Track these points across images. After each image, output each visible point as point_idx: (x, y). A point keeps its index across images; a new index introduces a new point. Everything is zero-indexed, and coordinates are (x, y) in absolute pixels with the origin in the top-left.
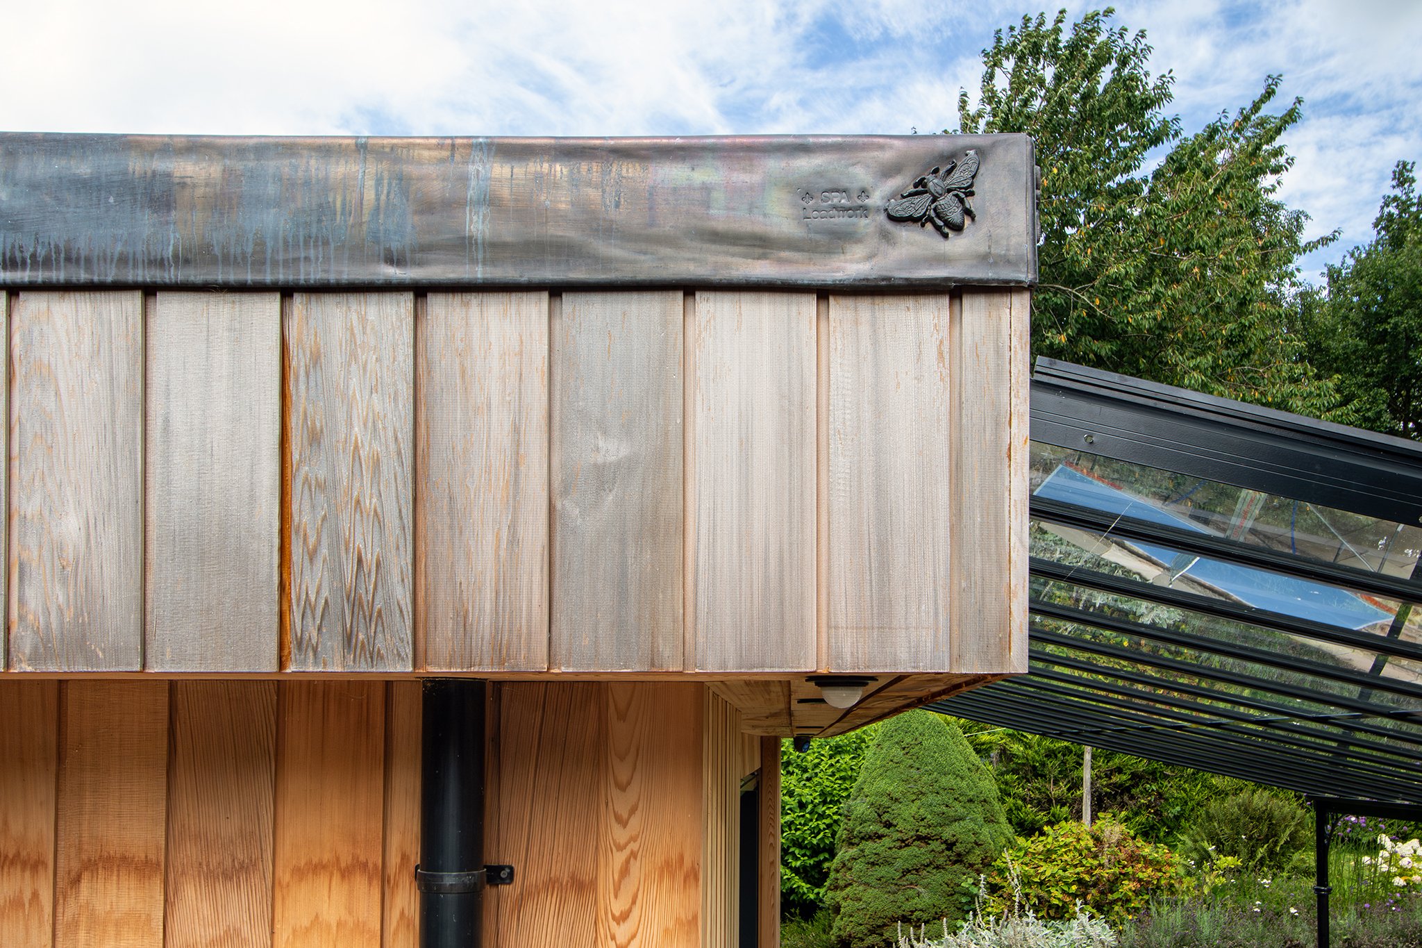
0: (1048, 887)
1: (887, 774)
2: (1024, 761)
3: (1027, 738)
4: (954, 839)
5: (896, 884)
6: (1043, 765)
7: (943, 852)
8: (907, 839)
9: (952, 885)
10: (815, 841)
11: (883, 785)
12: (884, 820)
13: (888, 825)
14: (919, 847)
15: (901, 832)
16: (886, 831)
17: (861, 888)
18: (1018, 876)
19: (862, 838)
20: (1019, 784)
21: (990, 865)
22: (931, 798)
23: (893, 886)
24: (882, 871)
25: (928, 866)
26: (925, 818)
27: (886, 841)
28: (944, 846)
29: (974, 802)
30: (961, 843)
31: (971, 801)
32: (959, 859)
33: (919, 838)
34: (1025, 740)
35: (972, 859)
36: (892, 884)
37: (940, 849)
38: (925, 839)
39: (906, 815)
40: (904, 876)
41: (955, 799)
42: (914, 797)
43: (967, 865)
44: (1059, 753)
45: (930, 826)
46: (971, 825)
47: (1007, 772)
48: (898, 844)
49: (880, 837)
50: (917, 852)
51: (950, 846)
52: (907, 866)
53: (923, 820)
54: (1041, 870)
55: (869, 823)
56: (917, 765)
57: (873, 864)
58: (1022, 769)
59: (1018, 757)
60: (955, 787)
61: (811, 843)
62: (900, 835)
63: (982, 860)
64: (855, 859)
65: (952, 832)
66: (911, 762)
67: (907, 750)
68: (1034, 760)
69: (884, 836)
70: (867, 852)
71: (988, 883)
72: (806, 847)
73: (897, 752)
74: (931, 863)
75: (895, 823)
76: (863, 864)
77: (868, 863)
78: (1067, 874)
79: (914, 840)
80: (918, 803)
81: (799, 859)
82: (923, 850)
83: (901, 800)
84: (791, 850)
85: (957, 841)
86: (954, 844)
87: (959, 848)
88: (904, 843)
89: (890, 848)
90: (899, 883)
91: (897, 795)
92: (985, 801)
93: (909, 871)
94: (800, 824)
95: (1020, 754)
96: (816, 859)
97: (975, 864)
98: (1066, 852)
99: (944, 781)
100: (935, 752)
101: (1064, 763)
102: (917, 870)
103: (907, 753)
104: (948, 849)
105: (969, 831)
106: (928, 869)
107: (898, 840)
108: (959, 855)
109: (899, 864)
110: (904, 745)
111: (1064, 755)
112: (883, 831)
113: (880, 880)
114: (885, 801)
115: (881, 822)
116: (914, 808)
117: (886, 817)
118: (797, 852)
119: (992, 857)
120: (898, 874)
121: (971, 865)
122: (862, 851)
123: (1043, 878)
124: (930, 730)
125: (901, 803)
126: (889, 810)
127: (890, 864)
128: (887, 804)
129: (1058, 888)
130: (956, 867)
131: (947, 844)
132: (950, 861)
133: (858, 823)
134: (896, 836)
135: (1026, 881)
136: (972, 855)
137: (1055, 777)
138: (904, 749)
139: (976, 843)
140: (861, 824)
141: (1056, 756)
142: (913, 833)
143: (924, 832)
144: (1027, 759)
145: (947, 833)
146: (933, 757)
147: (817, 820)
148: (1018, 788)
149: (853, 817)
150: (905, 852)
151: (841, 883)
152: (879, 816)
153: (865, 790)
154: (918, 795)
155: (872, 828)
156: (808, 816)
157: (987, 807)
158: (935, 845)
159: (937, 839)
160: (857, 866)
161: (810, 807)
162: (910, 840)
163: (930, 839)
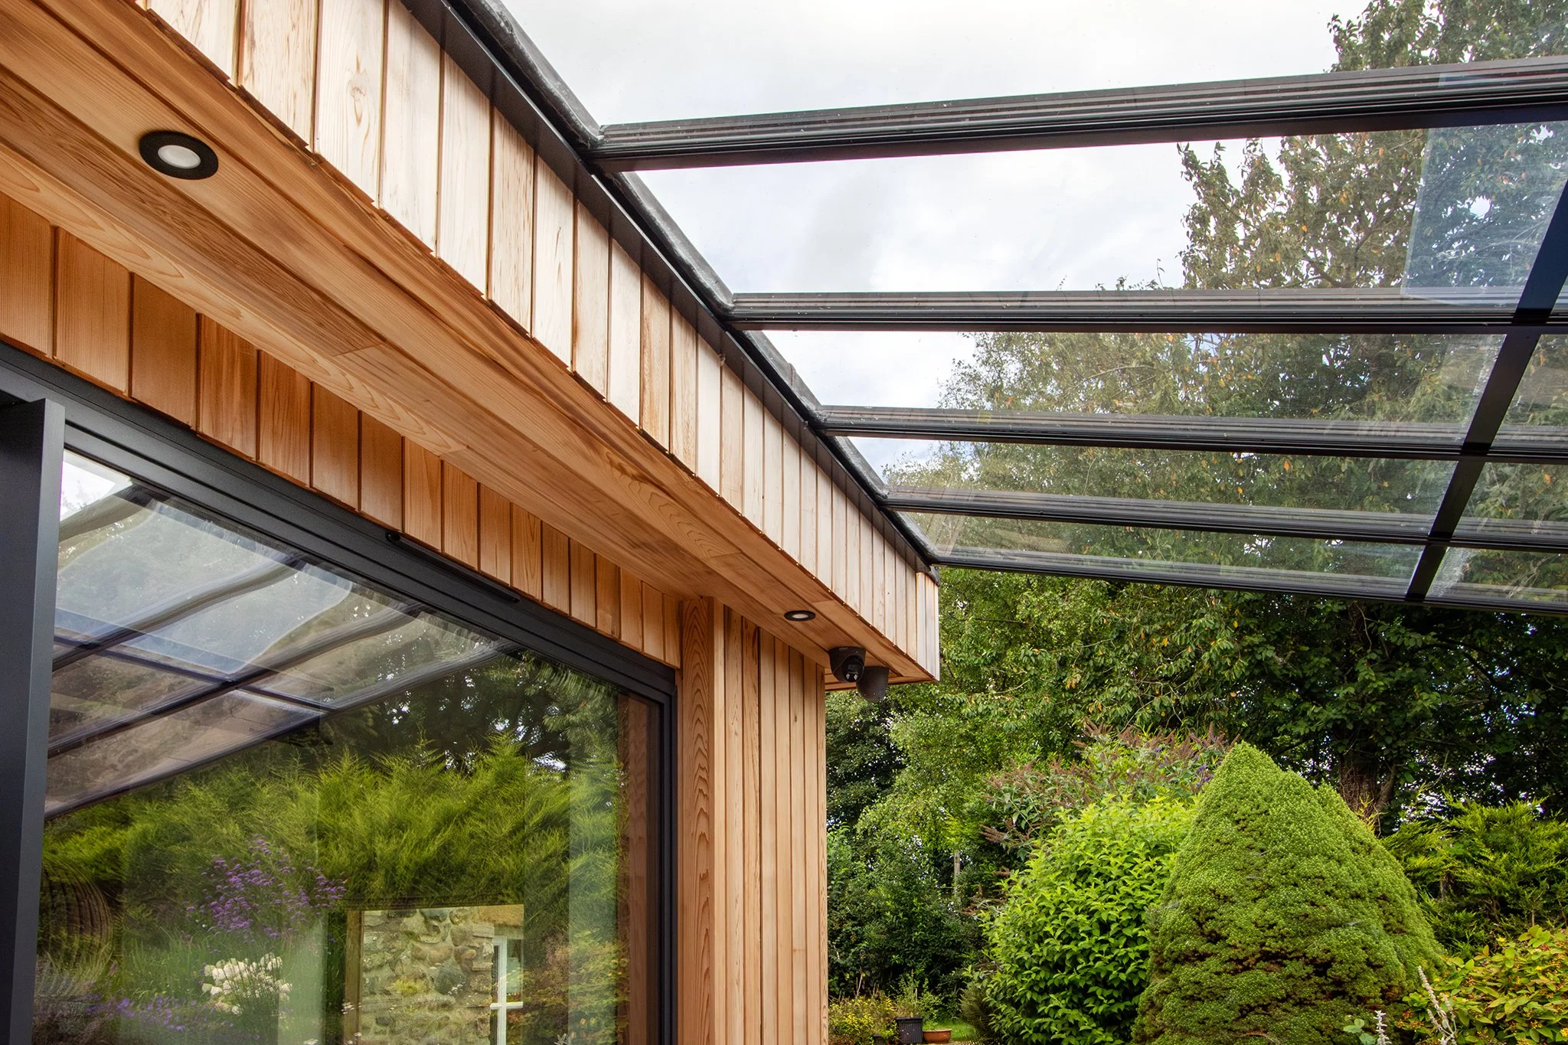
0: (1509, 1032)
1: (1212, 862)
2: (1485, 891)
3: (1488, 860)
4: (1328, 956)
5: (1230, 1030)
6: (1517, 896)
7: (1309, 977)
8: (1246, 959)
9: (1329, 1032)
10: (1123, 977)
11: (1203, 877)
12: (1206, 931)
13: (1215, 938)
14: (1267, 971)
15: (1235, 947)
16: (1211, 948)
17: (1176, 1037)
18: (1448, 1015)
19: (1176, 961)
20: (1478, 925)
21: (1401, 1001)
22: (1283, 893)
23: (1225, 1033)
24: (1206, 1010)
25: (1283, 1000)
26: (1275, 924)
27: (1212, 963)
28: (1310, 969)
29: (1363, 899)
30: (1341, 962)
31: (1357, 896)
32: (1339, 990)
33: (1267, 956)
34: (1484, 862)
35: (1362, 989)
36: (1223, 1029)
37: (1303, 973)
38: (1276, 958)
39: (1241, 921)
40: (1243, 1016)
41: (1327, 893)
42: (1256, 894)
43: (1355, 999)
44: (1543, 879)
45: (1283, 937)
46: (1360, 935)
47: (1459, 909)
48: (1230, 967)
49: (1202, 957)
50: (1266, 980)
51: (1321, 967)
52: (1246, 1000)
53: (1271, 927)
54: (1493, 1004)
55: (1183, 936)
56: (1260, 845)
57: (1192, 998)
58: (1481, 904)
59: (1474, 886)
60: (1325, 874)
61: (1117, 978)
62: (1232, 952)
63: (1383, 991)
64: (1167, 993)
65: (1325, 946)
66: (1250, 840)
67: (1242, 824)
68: (1501, 889)
69: (1209, 956)
70: (1182, 981)
71: (1396, 1029)
72: (1112, 987)
73: (1227, 828)
74: (1288, 996)
75: (1224, 933)
76: (1177, 1000)
77: (1184, 998)
78: (1548, 1007)
79: (1258, 960)
80: (1263, 902)
81: (1101, 1002)
82: (1273, 975)
83: (1234, 898)
84: (1091, 990)
85: (1333, 959)
86: (1328, 965)
87: (1337, 971)
88: (1241, 965)
89: (1218, 974)
90: (1235, 1027)
91: (1226, 891)
92: (1384, 898)
93: (1251, 1009)
94: (1101, 952)
95: (1477, 882)
96: (1128, 1003)
97: (1369, 998)
98: (1544, 973)
99: (1305, 866)
100: (1290, 823)
101: (1551, 893)
102: (1265, 1007)
103: (1243, 829)
104: (1318, 973)
105: (1355, 944)
106: (1284, 1005)
107: (1231, 960)
108: (1338, 982)
109: (1233, 996)
110: (1236, 817)
111: (1551, 883)
112: (1204, 948)
113: (1203, 1023)
114: (1208, 901)
115: (1202, 934)
116: (1256, 911)
117: (1209, 926)
118: (1099, 991)
119: (1402, 988)
120: (1233, 1015)
121: (1362, 1000)
122: (1176, 980)
123: (1499, 1017)
124: (1281, 792)
125: (1233, 903)
126: (1215, 914)
127: (1219, 999)
128: (1210, 906)
129: (1531, 1033)
130: (1334, 1003)
131: (1316, 966)
132: (1324, 992)
133: (1167, 938)
134: (1226, 954)
135: (1466, 1023)
136: (1362, 984)
137: (1537, 912)
138: (1238, 822)
139: (1369, 963)
140: (1172, 940)
141: (1537, 884)
142: (1254, 949)
143: (1273, 945)
144: (1490, 889)
145: (1316, 947)
146: (1285, 830)
147: (1125, 946)
148: (1477, 931)
149: (1161, 930)
150: (1243, 979)
151: (1148, 1030)
152: (1200, 924)
153: (1178, 888)
154: (1263, 891)
155: (1190, 943)
156: (1112, 940)
157: (1390, 907)
158: (1292, 967)
159: (1298, 958)
160: (1169, 1003)
161: (1114, 927)
162: (1251, 960)
163: (1285, 958)
